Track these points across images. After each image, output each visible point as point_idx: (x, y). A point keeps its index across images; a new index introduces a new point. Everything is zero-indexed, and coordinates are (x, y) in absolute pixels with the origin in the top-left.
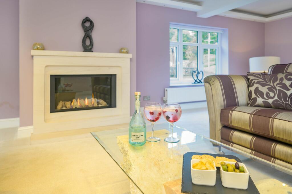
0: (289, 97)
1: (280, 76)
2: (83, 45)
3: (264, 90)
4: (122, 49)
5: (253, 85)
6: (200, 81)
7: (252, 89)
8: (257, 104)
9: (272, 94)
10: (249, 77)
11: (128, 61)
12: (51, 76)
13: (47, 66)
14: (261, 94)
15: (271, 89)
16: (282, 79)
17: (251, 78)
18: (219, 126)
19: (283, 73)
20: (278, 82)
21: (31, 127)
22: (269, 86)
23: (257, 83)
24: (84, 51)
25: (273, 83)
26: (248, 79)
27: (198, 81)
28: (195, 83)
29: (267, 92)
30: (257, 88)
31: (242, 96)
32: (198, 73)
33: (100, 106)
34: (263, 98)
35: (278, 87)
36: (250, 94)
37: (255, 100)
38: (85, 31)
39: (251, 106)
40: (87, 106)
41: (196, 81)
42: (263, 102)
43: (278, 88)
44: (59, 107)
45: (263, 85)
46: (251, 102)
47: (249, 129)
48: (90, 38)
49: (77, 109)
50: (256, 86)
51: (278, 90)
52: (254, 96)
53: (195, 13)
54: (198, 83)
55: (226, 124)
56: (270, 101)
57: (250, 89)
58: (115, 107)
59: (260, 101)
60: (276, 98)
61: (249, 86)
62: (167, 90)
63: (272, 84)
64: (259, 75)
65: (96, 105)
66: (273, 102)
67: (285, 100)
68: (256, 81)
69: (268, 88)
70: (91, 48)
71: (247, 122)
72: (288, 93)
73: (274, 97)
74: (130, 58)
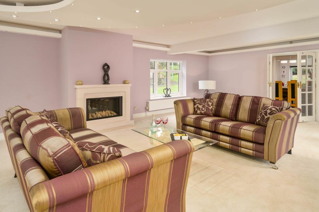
1: (208, 100)
2: (104, 80)
3: (200, 107)
5: (196, 104)
6: (169, 95)
7: (196, 106)
8: (197, 113)
9: (204, 109)
10: (194, 100)
12: (87, 99)
13: (85, 94)
14: (199, 109)
15: (204, 106)
16: (208, 102)
17: (195, 101)
18: (181, 124)
19: (209, 99)
20: (206, 103)
23: (198, 103)
24: (104, 84)
25: (205, 103)
26: (194, 101)
27: (168, 95)
28: (165, 97)
29: (202, 108)
30: (198, 106)
31: (191, 110)
32: (168, 90)
33: (112, 115)
34: (200, 111)
36: (195, 109)
37: (197, 111)
38: (105, 72)
39: (195, 114)
41: (166, 95)
43: (206, 106)
45: (200, 105)
46: (195, 113)
47: (193, 125)
48: (108, 76)
49: (100, 118)
50: (197, 105)
52: (196, 110)
53: (166, 52)
54: (168, 96)
55: (184, 123)
56: (203, 112)
57: (195, 106)
58: (122, 115)
59: (199, 112)
60: (205, 110)
61: (194, 105)
62: (148, 103)
64: (199, 99)
65: (110, 115)
66: (204, 112)
67: (209, 111)
68: (197, 102)
70: (108, 82)
71: (192, 122)
72: (210, 108)
73: (204, 110)
74: (131, 87)
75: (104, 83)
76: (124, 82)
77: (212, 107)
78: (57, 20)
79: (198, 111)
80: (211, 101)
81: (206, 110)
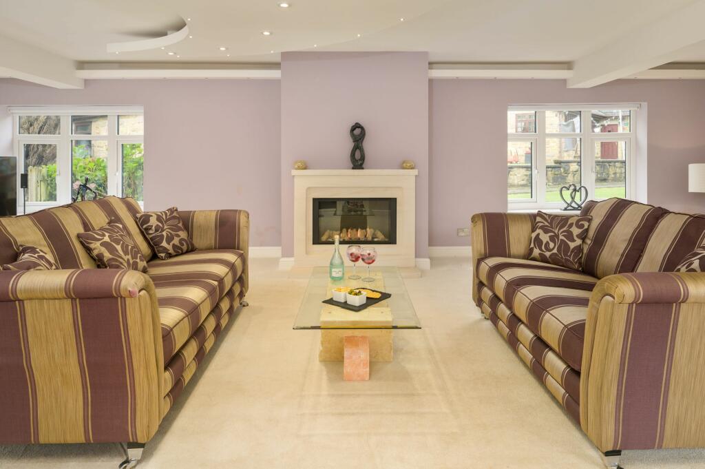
0: (572, 252)
1: (572, 220)
2: (352, 159)
3: (545, 238)
4: (404, 162)
5: (535, 231)
7: (534, 235)
8: (532, 256)
9: (552, 245)
11: (413, 179)
12: (314, 199)
13: (309, 188)
14: (540, 244)
15: (552, 239)
16: (571, 226)
17: (538, 219)
20: (565, 229)
21: (292, 259)
22: (553, 234)
23: (541, 228)
24: (353, 168)
25: (559, 230)
26: (535, 221)
28: (566, 209)
29: (547, 242)
30: (538, 234)
32: (576, 190)
33: (376, 240)
34: (541, 249)
35: (563, 235)
36: (530, 242)
37: (532, 251)
38: (354, 142)
39: (527, 258)
40: (359, 239)
42: (540, 254)
43: (561, 237)
44: (324, 238)
45: (546, 232)
48: (361, 149)
50: (538, 231)
51: (561, 240)
52: (532, 245)
56: (548, 254)
57: (532, 234)
58: (394, 242)
59: (536, 252)
60: (555, 251)
61: (532, 230)
63: (556, 232)
64: (548, 217)
66: (551, 255)
67: (566, 254)
68: (541, 224)
69: (550, 237)
70: (362, 164)
72: (572, 245)
73: (553, 249)
74: (416, 176)
75: (352, 166)
76: (403, 166)
77: (579, 242)
78: (224, 49)
79: (535, 249)
80: (583, 226)
81: (559, 250)
